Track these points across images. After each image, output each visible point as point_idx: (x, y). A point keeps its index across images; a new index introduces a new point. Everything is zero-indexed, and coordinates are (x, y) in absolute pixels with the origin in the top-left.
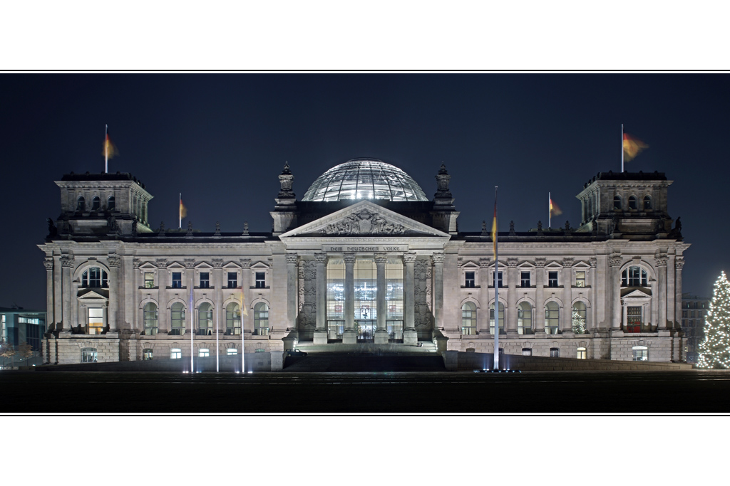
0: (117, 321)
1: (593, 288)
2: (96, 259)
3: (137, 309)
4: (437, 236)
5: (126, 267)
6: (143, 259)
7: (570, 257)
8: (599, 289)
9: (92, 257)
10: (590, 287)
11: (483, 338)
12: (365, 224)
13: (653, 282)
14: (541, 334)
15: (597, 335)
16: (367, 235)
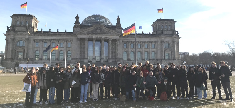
0: (27, 56)
2: (21, 38)
3: (33, 53)
4: (117, 34)
5: (31, 41)
8: (158, 49)
10: (156, 48)
11: (129, 61)
12: (99, 31)
13: (172, 48)
14: (144, 60)
15: (158, 60)
16: (99, 34)
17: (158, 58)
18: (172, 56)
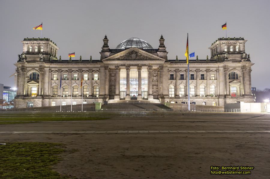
1: (218, 80)
2: (35, 69)
3: (50, 88)
4: (160, 60)
5: (46, 72)
6: (53, 69)
7: (209, 68)
8: (220, 80)
9: (33, 68)
10: (217, 79)
11: (177, 98)
12: (134, 56)
13: (241, 78)
14: (199, 97)
15: (220, 97)
16: (134, 60)
17: (220, 93)
18: (241, 90)
